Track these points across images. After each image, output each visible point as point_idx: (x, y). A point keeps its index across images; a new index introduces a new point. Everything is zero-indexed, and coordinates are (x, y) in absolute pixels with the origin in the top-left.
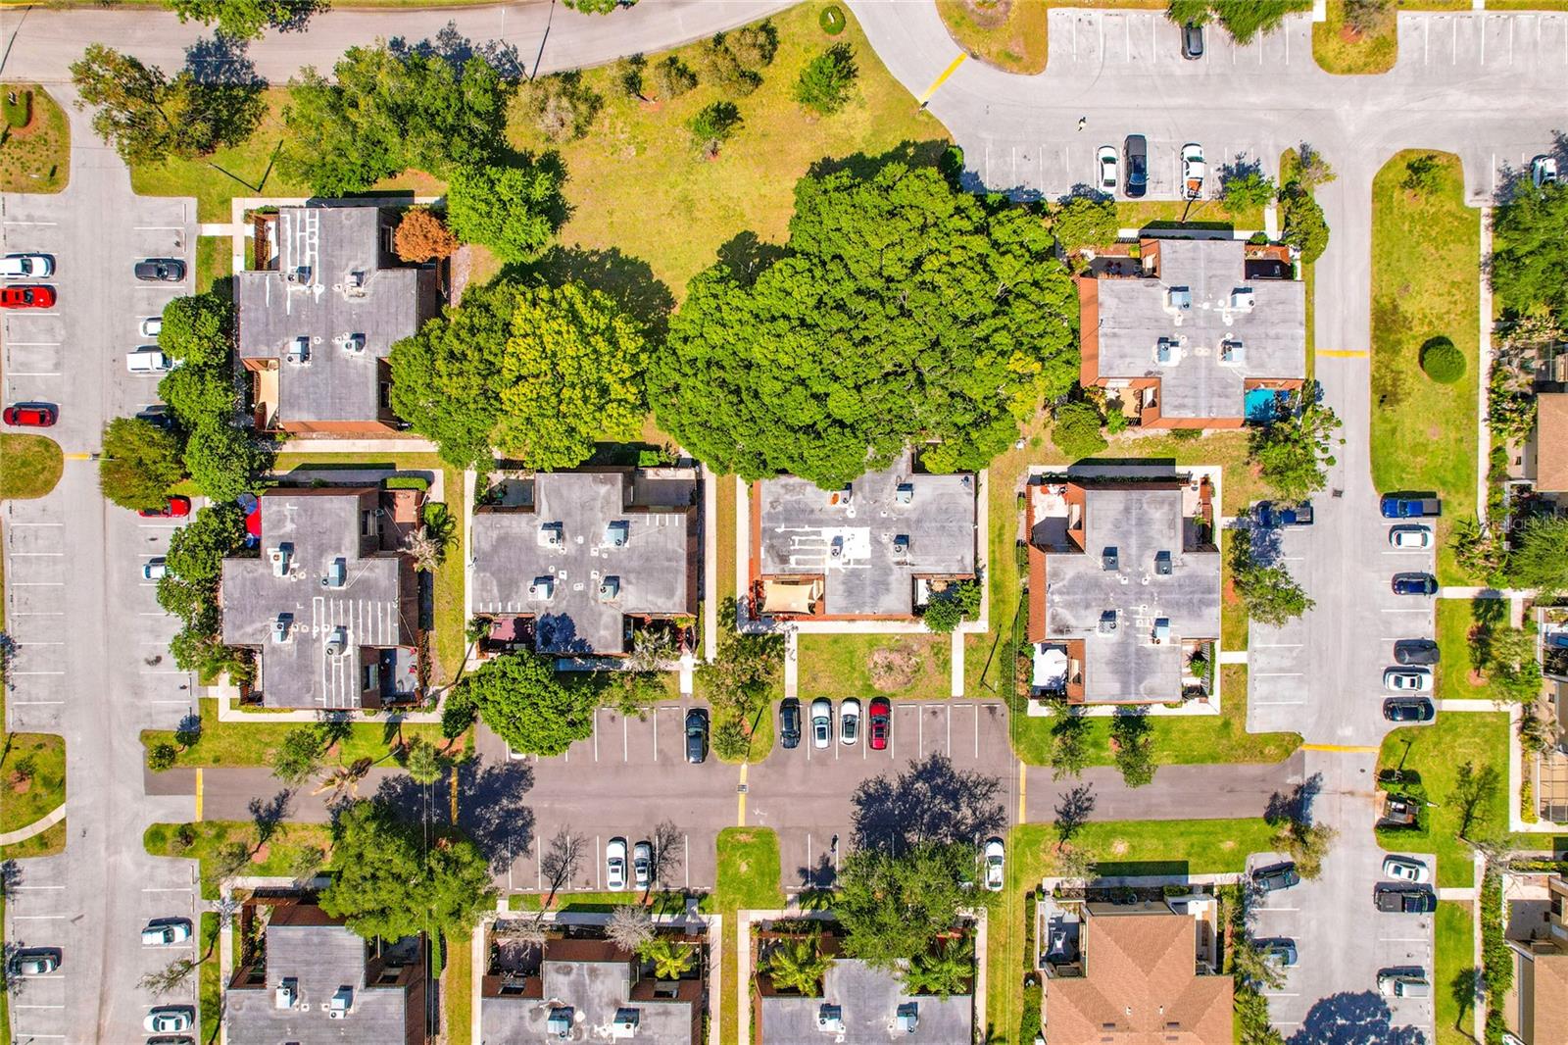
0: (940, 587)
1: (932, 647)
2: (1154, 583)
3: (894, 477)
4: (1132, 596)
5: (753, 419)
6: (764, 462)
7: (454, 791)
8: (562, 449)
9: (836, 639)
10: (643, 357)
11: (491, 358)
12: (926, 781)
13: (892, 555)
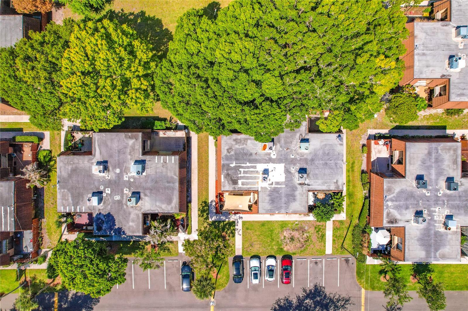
0: (321, 196)
1: (316, 228)
2: (445, 195)
3: (298, 135)
4: (432, 202)
5: (215, 97)
6: (223, 125)
7: (56, 305)
8: (102, 118)
9: (263, 224)
10: (153, 64)
11: (54, 60)
12: (311, 299)
13: (297, 179)
